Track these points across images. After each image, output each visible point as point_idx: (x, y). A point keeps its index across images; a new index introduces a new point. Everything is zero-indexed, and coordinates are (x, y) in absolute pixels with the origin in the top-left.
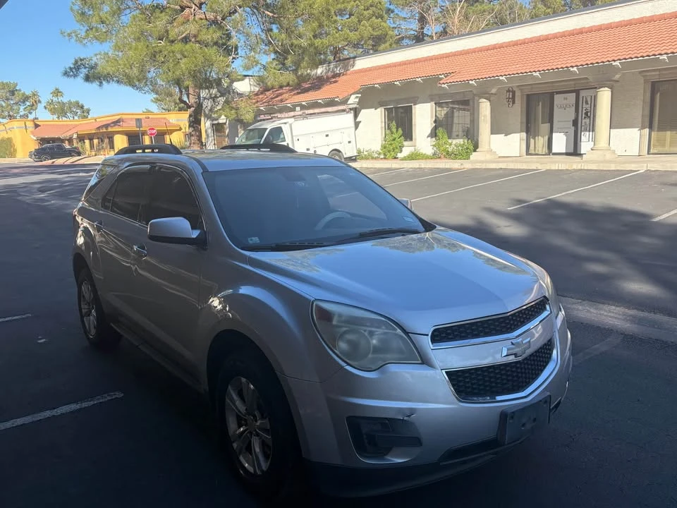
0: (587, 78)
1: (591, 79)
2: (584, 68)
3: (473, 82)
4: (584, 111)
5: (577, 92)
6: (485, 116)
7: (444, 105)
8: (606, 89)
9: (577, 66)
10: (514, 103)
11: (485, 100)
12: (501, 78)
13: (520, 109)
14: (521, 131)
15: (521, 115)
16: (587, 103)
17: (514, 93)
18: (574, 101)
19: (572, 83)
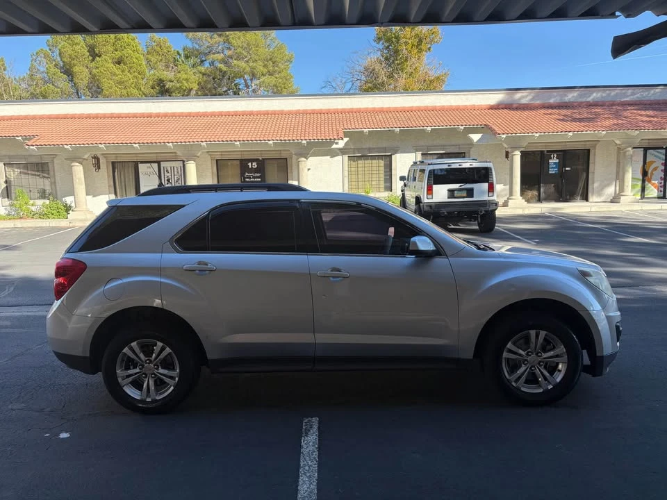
0: (175, 153)
1: (179, 153)
2: (178, 145)
3: (68, 147)
4: (166, 179)
5: (159, 163)
6: (79, 179)
7: (15, 165)
8: (193, 162)
9: (172, 142)
10: (99, 168)
11: (77, 164)
12: (100, 146)
13: (106, 174)
14: (110, 193)
15: (108, 180)
16: (167, 171)
17: (98, 160)
18: (157, 170)
19: (155, 155)
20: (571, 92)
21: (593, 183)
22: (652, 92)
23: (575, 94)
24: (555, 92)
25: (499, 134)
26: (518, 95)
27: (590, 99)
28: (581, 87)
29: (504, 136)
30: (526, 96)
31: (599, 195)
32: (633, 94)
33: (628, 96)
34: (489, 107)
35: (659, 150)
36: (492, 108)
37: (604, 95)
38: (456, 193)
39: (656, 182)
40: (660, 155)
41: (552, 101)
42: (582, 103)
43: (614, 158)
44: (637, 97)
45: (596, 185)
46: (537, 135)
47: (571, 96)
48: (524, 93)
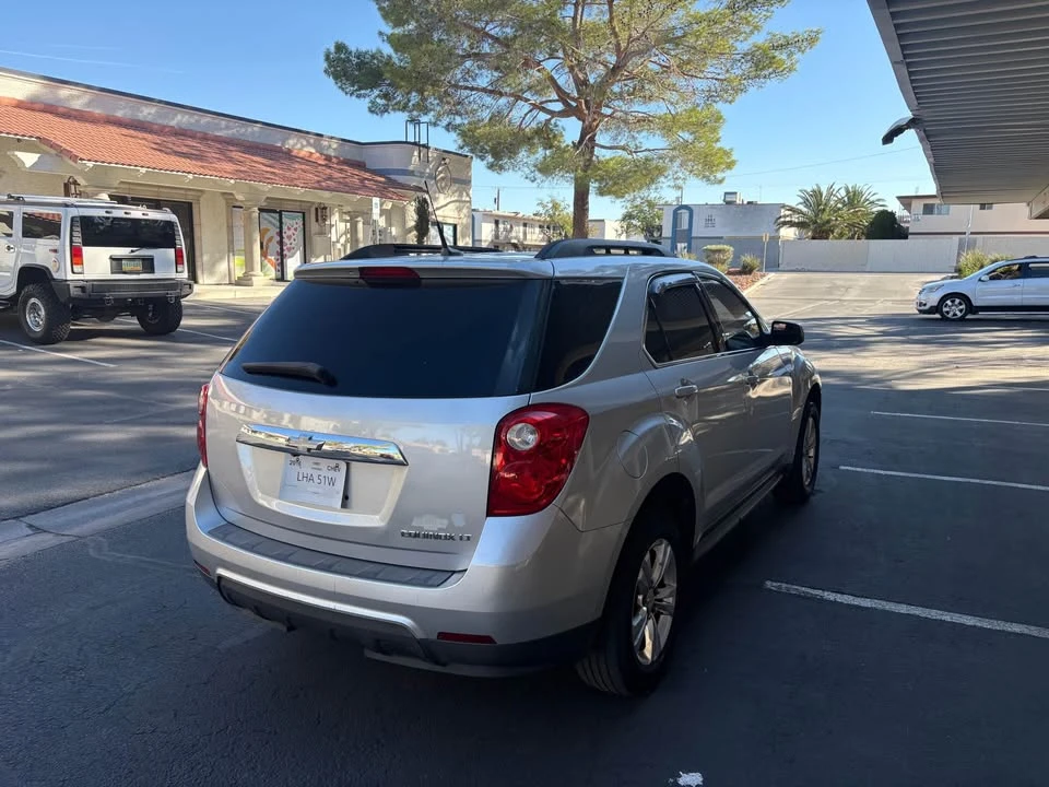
20: (146, 105)
21: (202, 255)
22: (250, 130)
23: (153, 110)
24: (124, 100)
25: (81, 159)
26: (64, 92)
27: (173, 123)
28: (160, 102)
29: (90, 164)
30: (78, 97)
31: (212, 273)
32: (227, 128)
33: (221, 129)
34: (14, 103)
35: (272, 214)
36: (20, 105)
37: (192, 121)
38: (126, 266)
39: (273, 258)
40: (273, 221)
41: (119, 114)
42: (165, 127)
43: (223, 219)
44: (233, 134)
45: (205, 258)
46: (143, 170)
47: (147, 113)
48: (74, 91)
